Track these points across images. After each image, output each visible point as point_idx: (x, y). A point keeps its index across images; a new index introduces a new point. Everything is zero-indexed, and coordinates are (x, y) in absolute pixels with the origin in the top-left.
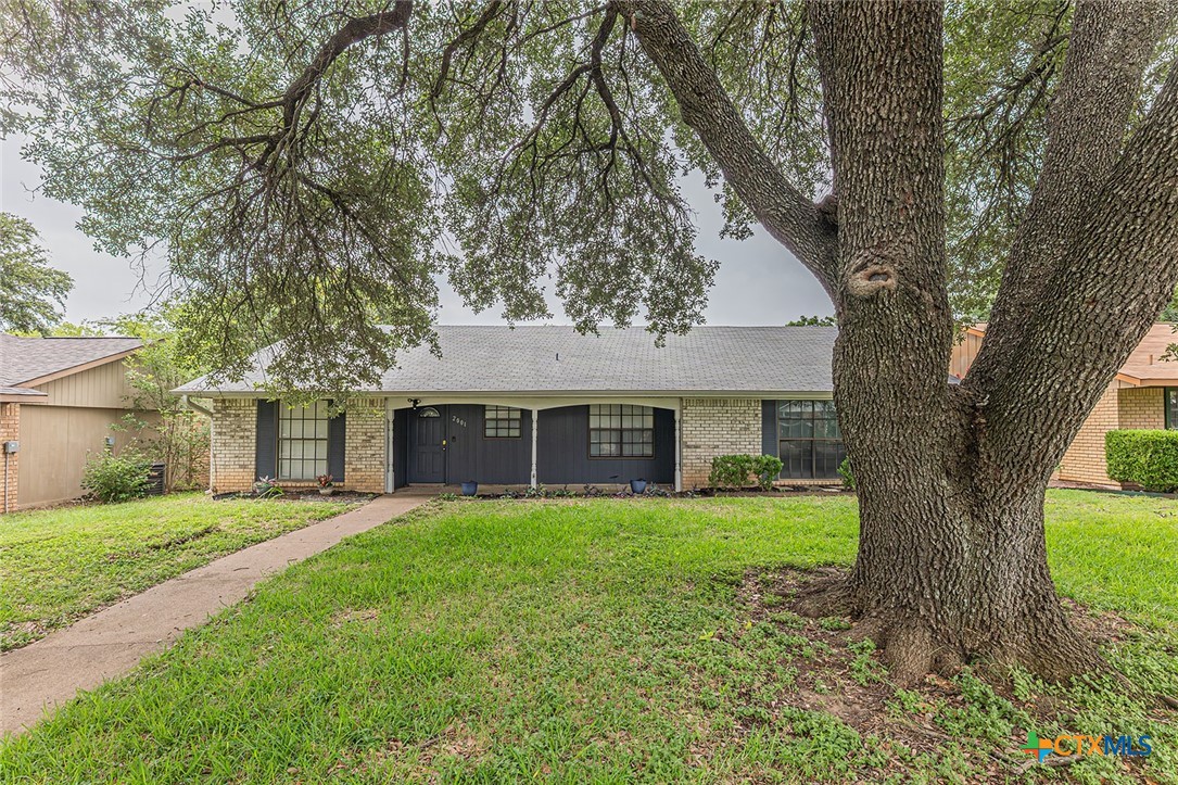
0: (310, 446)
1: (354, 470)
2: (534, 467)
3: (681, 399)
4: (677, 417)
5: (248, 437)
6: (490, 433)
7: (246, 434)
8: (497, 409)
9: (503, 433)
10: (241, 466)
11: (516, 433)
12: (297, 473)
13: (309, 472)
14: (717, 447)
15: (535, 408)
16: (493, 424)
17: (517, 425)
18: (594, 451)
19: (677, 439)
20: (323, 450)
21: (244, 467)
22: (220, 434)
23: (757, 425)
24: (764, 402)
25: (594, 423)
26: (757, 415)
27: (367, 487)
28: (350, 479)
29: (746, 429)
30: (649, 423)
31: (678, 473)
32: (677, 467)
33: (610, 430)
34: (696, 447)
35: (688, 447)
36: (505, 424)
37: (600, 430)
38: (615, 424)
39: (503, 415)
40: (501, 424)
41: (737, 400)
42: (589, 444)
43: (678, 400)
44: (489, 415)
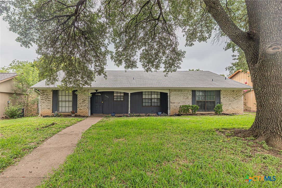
0: (67, 103)
1: (80, 110)
2: (129, 109)
3: (170, 90)
4: (168, 95)
5: (50, 100)
6: (115, 100)
7: (50, 99)
8: (117, 93)
9: (119, 100)
10: (48, 109)
11: (122, 100)
12: (64, 110)
13: (67, 110)
14: (180, 103)
15: (130, 92)
16: (116, 97)
17: (122, 97)
18: (144, 104)
19: (169, 101)
20: (71, 104)
21: (49, 109)
22: (42, 99)
23: (190, 97)
24: (192, 91)
25: (144, 97)
26: (190, 94)
27: (83, 114)
28: (79, 112)
29: (187, 98)
30: (159, 97)
31: (169, 110)
32: (169, 108)
33: (148, 99)
34: (174, 103)
35: (172, 103)
36: (119, 97)
37: (146, 99)
38: (150, 97)
39: (119, 95)
40: (118, 97)
41: (185, 90)
42: (142, 103)
43: (169, 90)
44: (115, 95)
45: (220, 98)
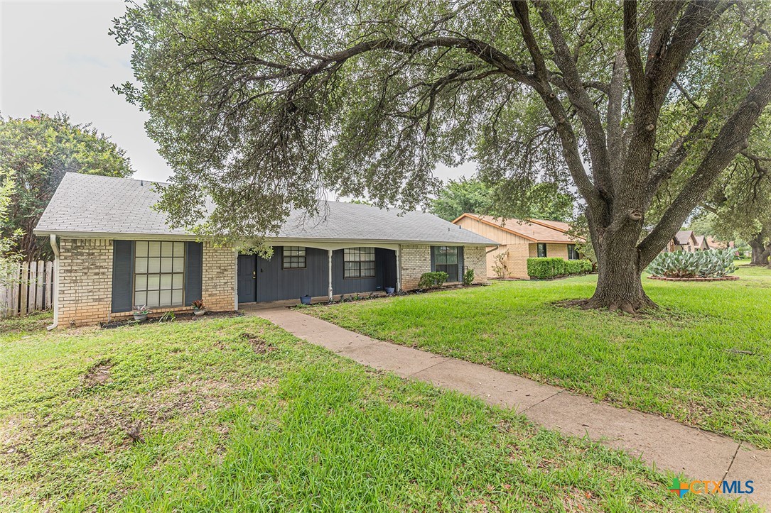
0: (166, 280)
1: (210, 295)
2: (330, 285)
3: (400, 245)
4: (397, 254)
5: (103, 274)
6: (286, 265)
7: (102, 270)
8: (291, 249)
9: (294, 265)
10: (95, 300)
11: (302, 265)
12: (153, 300)
13: (166, 300)
14: (415, 269)
15: (331, 249)
16: (288, 260)
17: (302, 260)
18: (347, 275)
19: (398, 266)
20: (179, 281)
21: (100, 300)
23: (429, 258)
24: (431, 247)
25: (346, 258)
26: (428, 253)
27: (221, 308)
29: (424, 260)
30: (373, 258)
31: (399, 284)
32: (398, 280)
33: (355, 262)
34: (407, 269)
35: (404, 269)
36: (295, 260)
37: (349, 262)
38: (357, 259)
39: (294, 254)
40: (293, 260)
41: (422, 246)
42: (344, 270)
43: (398, 246)
44: (286, 254)
45: (463, 259)
